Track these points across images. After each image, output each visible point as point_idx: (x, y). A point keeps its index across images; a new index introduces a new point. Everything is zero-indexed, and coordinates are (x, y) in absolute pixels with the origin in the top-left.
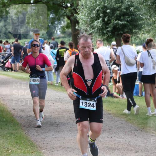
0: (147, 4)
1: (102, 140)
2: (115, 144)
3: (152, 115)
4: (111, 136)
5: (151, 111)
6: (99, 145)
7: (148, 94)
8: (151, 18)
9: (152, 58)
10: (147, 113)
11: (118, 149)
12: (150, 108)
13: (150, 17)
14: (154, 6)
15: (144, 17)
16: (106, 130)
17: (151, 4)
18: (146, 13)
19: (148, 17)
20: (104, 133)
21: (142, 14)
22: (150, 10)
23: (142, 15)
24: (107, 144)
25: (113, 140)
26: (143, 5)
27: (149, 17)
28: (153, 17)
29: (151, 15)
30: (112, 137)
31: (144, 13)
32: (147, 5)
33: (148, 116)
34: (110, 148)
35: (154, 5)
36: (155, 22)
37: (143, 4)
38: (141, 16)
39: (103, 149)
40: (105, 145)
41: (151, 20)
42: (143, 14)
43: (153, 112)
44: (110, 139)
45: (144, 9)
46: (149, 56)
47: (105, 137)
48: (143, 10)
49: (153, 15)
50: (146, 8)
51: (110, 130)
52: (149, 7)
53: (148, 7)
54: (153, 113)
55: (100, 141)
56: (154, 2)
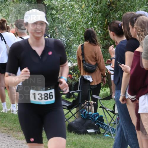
3: (8, 111)
5: (7, 108)
7: (3, 86)
9: (6, 43)
10: (2, 109)
12: (5, 103)
33: (2, 112)
43: (9, 108)
46: (2, 40)
54: (9, 110)
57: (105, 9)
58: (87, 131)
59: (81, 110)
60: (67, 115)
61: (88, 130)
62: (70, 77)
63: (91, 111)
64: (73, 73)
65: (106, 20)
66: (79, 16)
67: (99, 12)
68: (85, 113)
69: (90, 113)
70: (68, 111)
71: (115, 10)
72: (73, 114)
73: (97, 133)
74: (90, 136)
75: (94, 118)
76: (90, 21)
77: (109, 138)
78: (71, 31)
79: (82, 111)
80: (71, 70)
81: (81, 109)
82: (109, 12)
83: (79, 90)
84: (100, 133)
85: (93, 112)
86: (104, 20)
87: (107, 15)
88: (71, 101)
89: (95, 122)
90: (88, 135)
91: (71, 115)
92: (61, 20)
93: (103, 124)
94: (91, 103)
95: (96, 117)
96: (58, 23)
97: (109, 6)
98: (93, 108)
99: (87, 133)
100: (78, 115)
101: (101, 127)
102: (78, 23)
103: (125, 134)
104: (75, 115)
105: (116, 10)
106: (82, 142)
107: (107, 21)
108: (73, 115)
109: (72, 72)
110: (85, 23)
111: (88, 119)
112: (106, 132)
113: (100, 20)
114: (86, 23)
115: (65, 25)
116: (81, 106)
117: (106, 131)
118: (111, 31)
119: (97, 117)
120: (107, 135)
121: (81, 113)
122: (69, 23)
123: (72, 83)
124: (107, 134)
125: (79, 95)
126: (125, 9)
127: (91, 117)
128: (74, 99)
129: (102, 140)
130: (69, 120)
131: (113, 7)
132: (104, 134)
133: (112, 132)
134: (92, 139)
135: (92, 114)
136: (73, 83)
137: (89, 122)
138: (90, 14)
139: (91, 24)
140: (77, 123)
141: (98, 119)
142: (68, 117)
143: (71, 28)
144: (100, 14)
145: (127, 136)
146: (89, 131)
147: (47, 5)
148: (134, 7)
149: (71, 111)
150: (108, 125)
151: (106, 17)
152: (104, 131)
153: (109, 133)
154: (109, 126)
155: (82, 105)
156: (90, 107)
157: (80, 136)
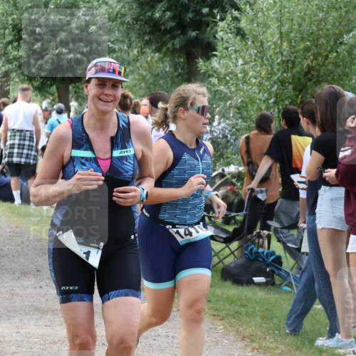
0: (124, 21)
1: (20, 292)
2: (47, 300)
4: (41, 284)
6: (14, 302)
8: (130, 50)
11: (53, 311)
13: (129, 47)
14: (137, 27)
15: (116, 47)
16: (30, 273)
17: (131, 22)
18: (121, 39)
19: (124, 46)
20: (26, 279)
21: (112, 39)
22: (129, 34)
23: (112, 42)
24: (31, 300)
25: (43, 293)
26: (114, 23)
27: (126, 48)
28: (135, 48)
29: (131, 44)
30: (41, 287)
31: (117, 40)
32: (122, 24)
34: (37, 309)
35: (137, 23)
36: (137, 57)
37: (115, 20)
38: (109, 43)
39: (22, 310)
40: (27, 303)
41: (131, 54)
42: (114, 41)
44: (38, 291)
45: (117, 32)
47: (27, 287)
48: (115, 32)
49: (134, 44)
50: (121, 28)
51: (39, 273)
52: (127, 28)
53: (125, 26)
55: (17, 295)
56: (138, 17)
57: (299, 78)
58: (253, 281)
59: (245, 246)
60: (222, 252)
61: (254, 279)
62: (231, 190)
63: (262, 246)
64: (237, 183)
65: (300, 96)
66: (255, 89)
67: (290, 83)
68: (252, 249)
69: (260, 250)
70: (224, 245)
71: (315, 79)
72: (233, 250)
73: (270, 283)
74: (257, 289)
75: (267, 258)
76: (271, 98)
77: (289, 292)
78: (239, 113)
79: (248, 247)
80: (235, 178)
81: (246, 243)
82: (306, 84)
83: (246, 211)
84: (273, 284)
85: (265, 248)
86: (297, 96)
87: (302, 89)
88: (231, 228)
89: (268, 265)
90: (254, 287)
91: (229, 252)
92: (226, 94)
93: (280, 270)
94: (264, 234)
95: (271, 256)
96: (220, 99)
97: (307, 73)
98: (266, 242)
99: (252, 282)
100: (240, 253)
101: (278, 275)
102: (252, 101)
103: (316, 287)
104: (236, 253)
105: (318, 81)
106: (244, 298)
107: (302, 98)
108: (232, 253)
109: (237, 181)
110: (264, 102)
111: (256, 259)
112: (285, 283)
113: (289, 97)
114: (266, 101)
115: (231, 104)
116: (246, 238)
117: (285, 280)
118: (303, 117)
119: (272, 258)
120: (285, 288)
121: (246, 250)
122: (238, 100)
123: (234, 200)
124: (286, 285)
125: (244, 219)
126: (333, 79)
127: (262, 258)
128: (236, 226)
129: (277, 296)
130: (224, 261)
131: (313, 75)
132: (280, 285)
133: (294, 283)
134: (260, 294)
135: (263, 252)
136: (236, 201)
137: (257, 264)
138: (272, 87)
139: (274, 103)
140: (237, 266)
141: (273, 261)
142: (222, 255)
143: (239, 109)
144: (291, 87)
145: (320, 290)
146: (256, 279)
147: (203, 71)
148: (348, 77)
149: (230, 246)
150: (288, 271)
151: (300, 91)
152: (282, 280)
153: (290, 285)
154: (291, 273)
155: (249, 237)
156: (261, 240)
157: (240, 288)
